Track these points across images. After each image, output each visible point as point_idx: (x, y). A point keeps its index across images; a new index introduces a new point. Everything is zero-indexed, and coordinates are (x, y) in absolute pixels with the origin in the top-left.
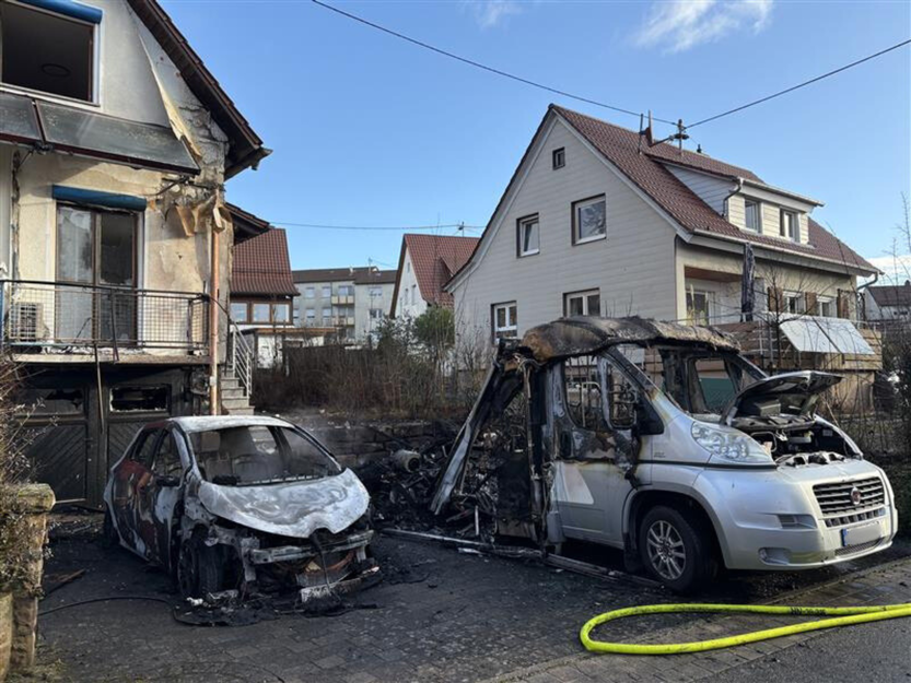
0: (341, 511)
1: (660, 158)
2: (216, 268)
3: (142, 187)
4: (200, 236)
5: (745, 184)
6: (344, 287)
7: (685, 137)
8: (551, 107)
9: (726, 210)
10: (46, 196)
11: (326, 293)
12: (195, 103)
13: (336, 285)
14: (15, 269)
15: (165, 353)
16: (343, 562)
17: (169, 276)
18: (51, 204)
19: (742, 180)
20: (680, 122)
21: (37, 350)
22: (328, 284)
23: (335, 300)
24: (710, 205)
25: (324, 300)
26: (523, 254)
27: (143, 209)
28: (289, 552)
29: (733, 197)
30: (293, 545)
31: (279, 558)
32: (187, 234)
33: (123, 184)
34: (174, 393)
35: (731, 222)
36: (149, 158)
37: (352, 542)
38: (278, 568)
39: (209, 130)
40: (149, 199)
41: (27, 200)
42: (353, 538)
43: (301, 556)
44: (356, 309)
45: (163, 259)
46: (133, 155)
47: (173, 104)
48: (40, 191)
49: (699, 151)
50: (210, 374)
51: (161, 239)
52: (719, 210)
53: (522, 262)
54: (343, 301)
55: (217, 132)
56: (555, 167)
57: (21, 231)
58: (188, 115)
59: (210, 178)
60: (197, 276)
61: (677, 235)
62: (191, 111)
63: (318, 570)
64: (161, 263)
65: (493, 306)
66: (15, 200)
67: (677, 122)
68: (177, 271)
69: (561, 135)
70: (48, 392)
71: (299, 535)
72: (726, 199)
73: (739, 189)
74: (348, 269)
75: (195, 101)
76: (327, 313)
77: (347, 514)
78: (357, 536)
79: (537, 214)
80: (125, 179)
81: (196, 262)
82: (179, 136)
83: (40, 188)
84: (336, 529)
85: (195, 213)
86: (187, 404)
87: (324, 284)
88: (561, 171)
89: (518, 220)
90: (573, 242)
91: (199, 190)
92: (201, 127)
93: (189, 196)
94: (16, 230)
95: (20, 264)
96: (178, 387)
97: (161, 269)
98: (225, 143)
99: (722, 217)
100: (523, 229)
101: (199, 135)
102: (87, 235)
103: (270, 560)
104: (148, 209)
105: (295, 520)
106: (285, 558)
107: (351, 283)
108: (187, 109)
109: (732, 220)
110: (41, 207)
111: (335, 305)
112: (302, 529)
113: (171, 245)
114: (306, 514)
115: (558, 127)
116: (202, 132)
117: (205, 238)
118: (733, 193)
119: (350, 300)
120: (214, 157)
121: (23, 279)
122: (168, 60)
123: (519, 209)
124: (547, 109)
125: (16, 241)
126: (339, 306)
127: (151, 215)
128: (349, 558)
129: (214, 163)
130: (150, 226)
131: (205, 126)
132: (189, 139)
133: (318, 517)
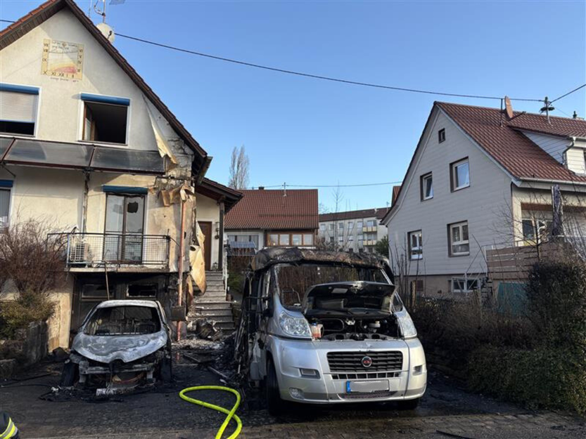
0: (136, 351)
1: (517, 127)
2: (184, 220)
3: (147, 182)
4: (177, 205)
5: (577, 140)
6: (371, 221)
7: (551, 109)
8: (435, 103)
9: (565, 161)
10: (101, 191)
11: (360, 225)
12: (176, 137)
13: (365, 220)
14: (85, 227)
15: (155, 267)
16: (135, 379)
17: (158, 227)
18: (103, 195)
19: (574, 138)
20: (546, 98)
21: (83, 266)
22: (361, 220)
23: (365, 229)
24: (554, 157)
25: (358, 230)
26: (425, 198)
27: (147, 194)
28: (96, 370)
29: (570, 150)
30: (101, 366)
31: (92, 372)
32: (165, 204)
33: (137, 182)
34: (160, 287)
35: (569, 168)
36: (139, 169)
37: (136, 368)
38: (97, 378)
39: (184, 150)
40: (150, 188)
41: (91, 192)
42: (136, 366)
43: (103, 372)
44: (378, 235)
45: (156, 218)
46: (132, 169)
47: (162, 139)
48: (97, 189)
49: (575, 116)
50: (178, 278)
51: (155, 207)
52: (560, 160)
53: (424, 203)
54: (370, 230)
55: (188, 150)
56: (440, 141)
57: (88, 209)
58: (173, 143)
59: (183, 174)
60: (174, 226)
61: (512, 183)
62: (175, 141)
63: (119, 382)
64: (154, 220)
65: (409, 233)
66: (86, 194)
67: (544, 99)
68: (163, 224)
69: (443, 121)
70: (97, 286)
71: (105, 362)
72: (565, 152)
73: (573, 144)
74: (374, 210)
75: (177, 136)
76: (361, 237)
77: (138, 354)
78: (140, 365)
79: (431, 172)
80: (139, 179)
81: (173, 219)
82: (162, 155)
83: (98, 188)
84: (126, 360)
85: (171, 194)
86: (166, 294)
87: (357, 220)
88: (444, 144)
89: (421, 177)
90: (452, 190)
91: (177, 181)
92: (179, 149)
93: (172, 184)
94: (85, 208)
95: (87, 224)
96: (162, 285)
97: (155, 223)
98: (192, 155)
99: (562, 165)
100: (425, 183)
101: (178, 153)
102: (121, 208)
103: (87, 373)
104: (149, 193)
105: (107, 354)
106: (94, 372)
107: (374, 218)
108: (172, 140)
109: (571, 167)
110: (98, 196)
111: (364, 233)
112: (108, 359)
113: (159, 211)
114: (115, 351)
115: (441, 115)
116: (180, 151)
117: (180, 206)
118: (569, 148)
119: (374, 229)
120: (186, 163)
121: (88, 232)
122: (163, 118)
123: (421, 170)
124: (433, 105)
125: (85, 213)
126: (368, 233)
127: (150, 197)
128: (140, 376)
129: (186, 166)
130: (150, 201)
131: (181, 148)
132: (170, 156)
133: (120, 354)
